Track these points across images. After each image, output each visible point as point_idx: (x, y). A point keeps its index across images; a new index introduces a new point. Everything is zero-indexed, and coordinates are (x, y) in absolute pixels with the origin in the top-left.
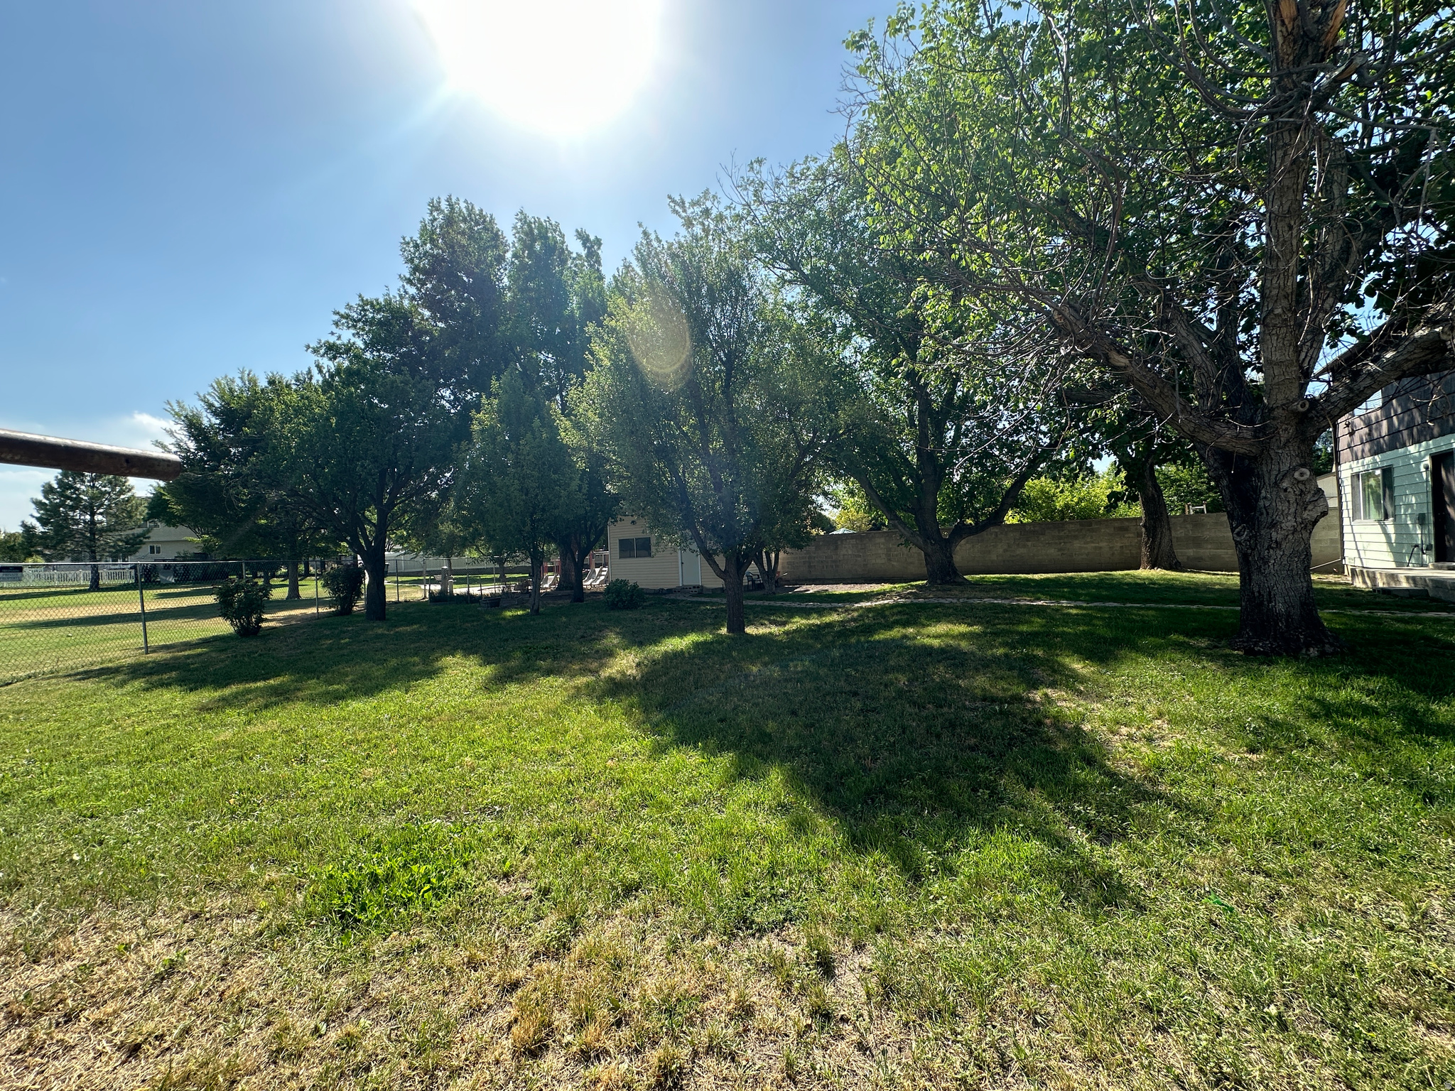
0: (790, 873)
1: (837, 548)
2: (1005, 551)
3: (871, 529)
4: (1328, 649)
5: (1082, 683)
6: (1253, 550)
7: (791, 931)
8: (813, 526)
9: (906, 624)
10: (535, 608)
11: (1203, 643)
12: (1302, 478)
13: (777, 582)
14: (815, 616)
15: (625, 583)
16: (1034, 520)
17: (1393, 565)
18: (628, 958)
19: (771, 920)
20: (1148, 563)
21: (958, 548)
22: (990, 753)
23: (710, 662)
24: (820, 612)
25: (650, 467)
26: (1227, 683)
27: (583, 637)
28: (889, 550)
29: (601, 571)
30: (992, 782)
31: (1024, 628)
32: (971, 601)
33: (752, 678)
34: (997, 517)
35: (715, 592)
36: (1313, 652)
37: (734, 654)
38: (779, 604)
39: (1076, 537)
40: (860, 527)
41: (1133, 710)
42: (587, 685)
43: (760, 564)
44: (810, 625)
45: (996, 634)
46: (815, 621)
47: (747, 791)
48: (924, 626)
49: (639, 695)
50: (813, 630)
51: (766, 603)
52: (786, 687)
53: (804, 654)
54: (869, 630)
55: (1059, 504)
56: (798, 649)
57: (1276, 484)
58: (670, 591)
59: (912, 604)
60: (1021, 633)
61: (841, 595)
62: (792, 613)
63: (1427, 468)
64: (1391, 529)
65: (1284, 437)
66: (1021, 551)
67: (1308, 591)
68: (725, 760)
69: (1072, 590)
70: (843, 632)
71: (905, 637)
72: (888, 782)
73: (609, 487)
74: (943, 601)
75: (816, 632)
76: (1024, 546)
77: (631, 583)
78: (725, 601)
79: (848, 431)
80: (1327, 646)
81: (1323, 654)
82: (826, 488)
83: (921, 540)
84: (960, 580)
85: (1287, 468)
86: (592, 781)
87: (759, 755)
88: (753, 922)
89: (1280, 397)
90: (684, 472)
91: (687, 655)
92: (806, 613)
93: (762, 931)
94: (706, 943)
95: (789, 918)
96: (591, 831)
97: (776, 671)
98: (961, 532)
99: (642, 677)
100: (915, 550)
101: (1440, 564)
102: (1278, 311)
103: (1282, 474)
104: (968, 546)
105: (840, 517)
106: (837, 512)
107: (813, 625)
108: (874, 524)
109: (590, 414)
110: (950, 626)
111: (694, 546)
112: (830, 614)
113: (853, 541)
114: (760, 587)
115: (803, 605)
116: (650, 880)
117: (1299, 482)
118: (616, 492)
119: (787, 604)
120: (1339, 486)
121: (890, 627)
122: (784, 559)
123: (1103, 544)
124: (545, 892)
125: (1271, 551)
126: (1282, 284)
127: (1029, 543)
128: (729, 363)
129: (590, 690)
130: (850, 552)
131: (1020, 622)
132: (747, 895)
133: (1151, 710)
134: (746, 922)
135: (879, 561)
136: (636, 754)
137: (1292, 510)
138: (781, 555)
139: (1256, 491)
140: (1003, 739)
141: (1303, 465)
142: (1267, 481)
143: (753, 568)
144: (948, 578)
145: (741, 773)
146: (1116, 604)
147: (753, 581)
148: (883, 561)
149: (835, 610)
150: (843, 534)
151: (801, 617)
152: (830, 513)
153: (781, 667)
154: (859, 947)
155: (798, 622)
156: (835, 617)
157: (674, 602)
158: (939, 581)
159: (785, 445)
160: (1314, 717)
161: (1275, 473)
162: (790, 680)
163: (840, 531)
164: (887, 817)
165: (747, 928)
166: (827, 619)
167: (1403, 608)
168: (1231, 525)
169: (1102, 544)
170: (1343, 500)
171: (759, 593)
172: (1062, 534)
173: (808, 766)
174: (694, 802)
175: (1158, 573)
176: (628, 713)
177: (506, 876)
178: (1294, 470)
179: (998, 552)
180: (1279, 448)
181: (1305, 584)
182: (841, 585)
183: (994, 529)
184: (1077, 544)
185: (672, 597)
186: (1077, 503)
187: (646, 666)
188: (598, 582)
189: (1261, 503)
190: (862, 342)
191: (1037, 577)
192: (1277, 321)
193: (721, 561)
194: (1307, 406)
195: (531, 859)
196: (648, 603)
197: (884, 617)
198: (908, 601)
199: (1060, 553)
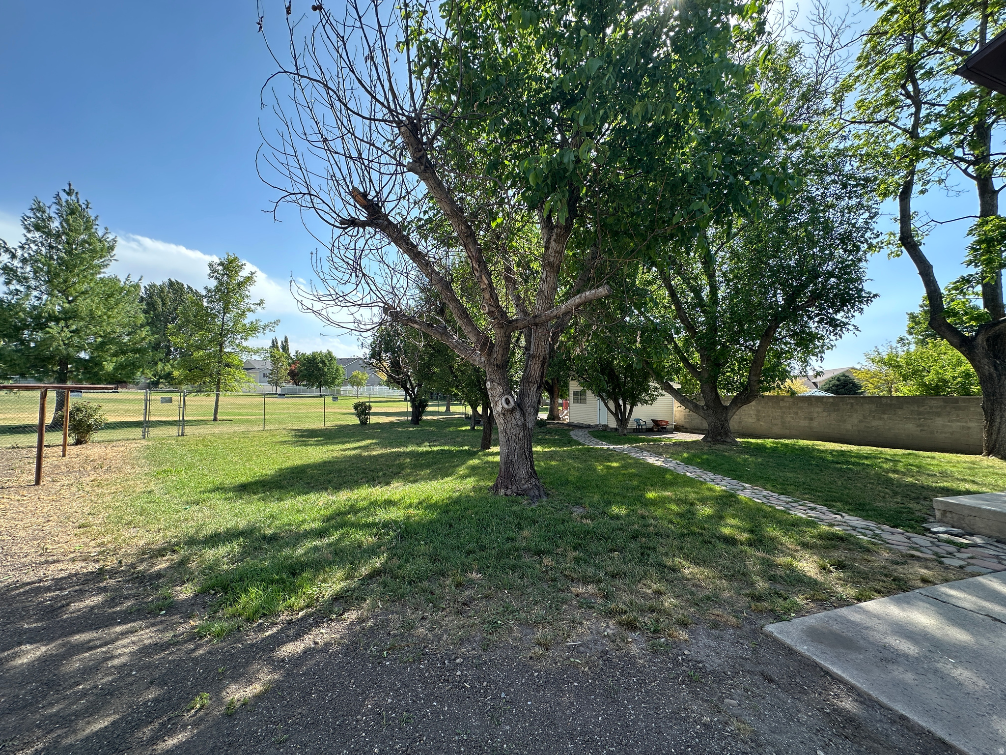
2: (860, 421)
28: (758, 411)
39: (939, 414)
66: (876, 423)
76: (880, 418)
123: (973, 424)
127: (886, 416)
135: (750, 420)
148: (754, 421)
169: (970, 424)
172: (922, 409)
184: (939, 422)
199: (919, 429)
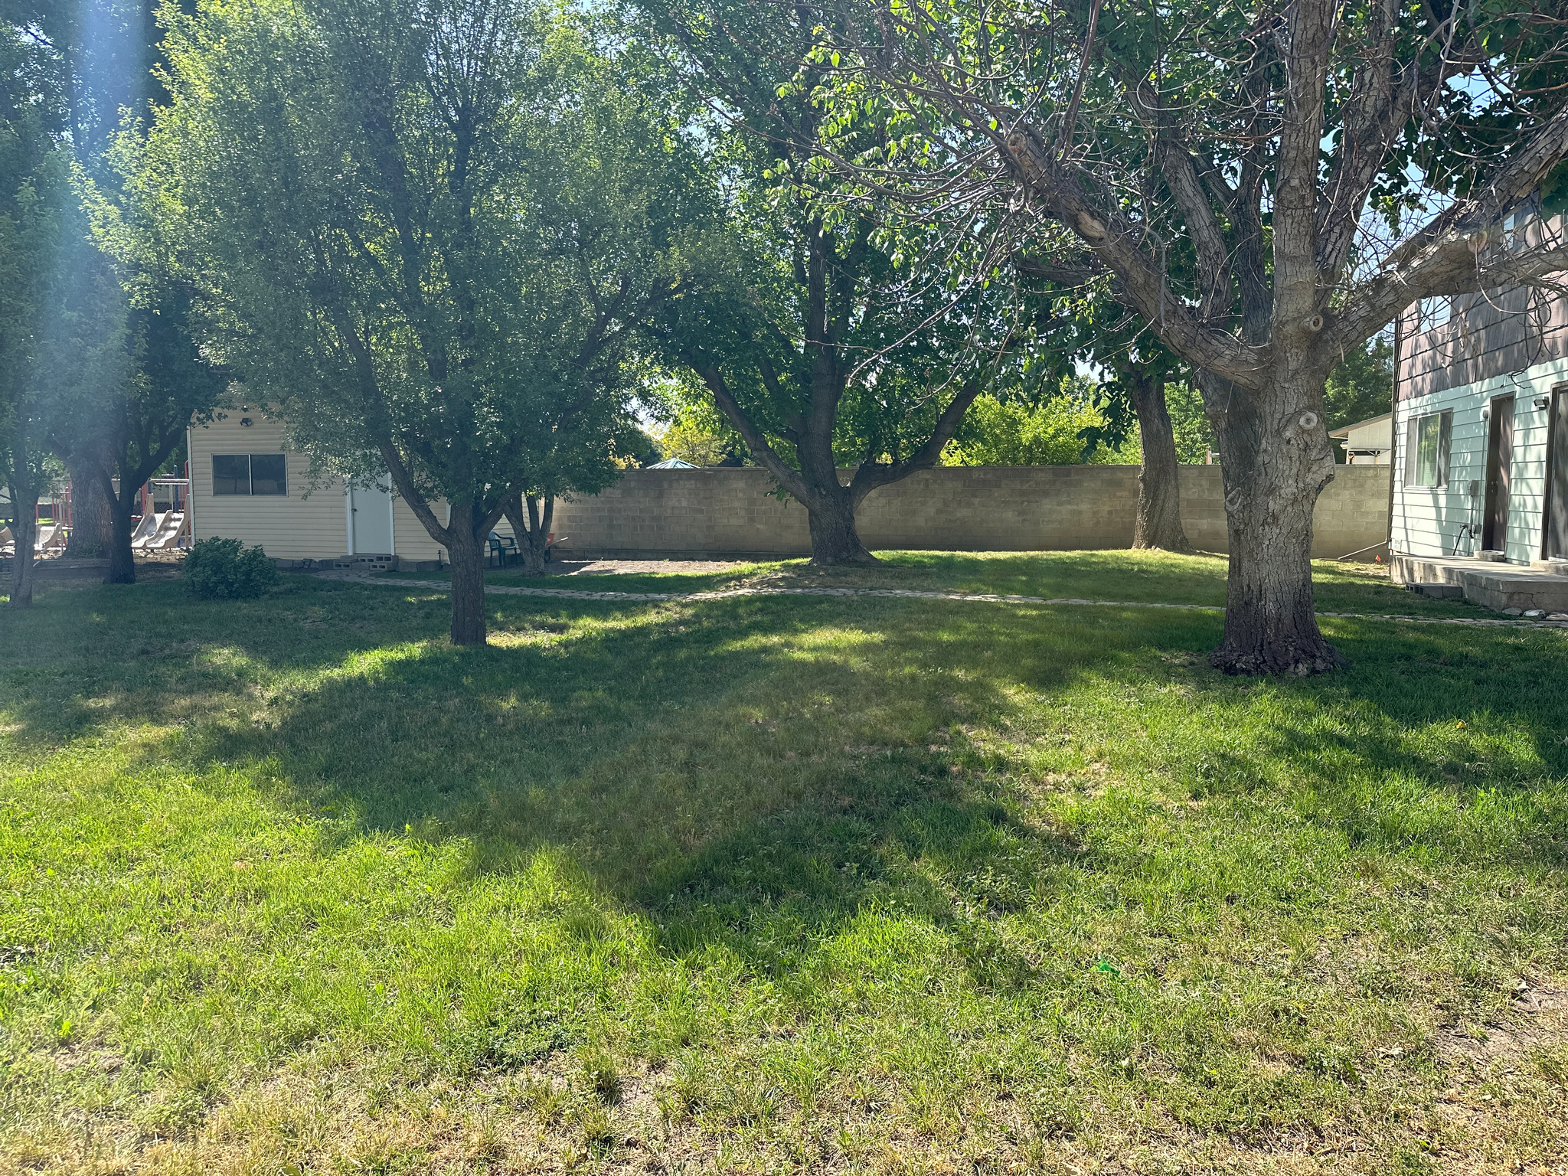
0: (562, 991)
1: (660, 496)
2: (939, 512)
3: (724, 463)
4: (1320, 665)
5: (1010, 715)
6: (1246, 525)
7: (561, 1058)
8: (621, 452)
9: (767, 630)
10: (23, 592)
11: (1181, 658)
12: (1308, 427)
13: (547, 553)
14: (619, 615)
15: (233, 546)
16: (986, 462)
17: (1439, 552)
18: (306, 1121)
19: (530, 1049)
20: (1144, 538)
21: (865, 503)
22: (869, 816)
23: (419, 695)
24: (627, 608)
25: (298, 320)
26: (1192, 712)
27: (144, 652)
28: (752, 502)
29: (168, 519)
30: (865, 852)
31: (946, 637)
32: (876, 593)
33: (500, 720)
34: (926, 456)
35: (423, 569)
36: (1302, 669)
37: (467, 681)
38: (551, 592)
39: (1046, 494)
40: (705, 457)
41: (1069, 750)
42: (169, 742)
43: (516, 518)
44: (607, 631)
45: (904, 646)
46: (619, 623)
47: (493, 892)
48: (796, 632)
49: (281, 754)
50: (612, 640)
51: (528, 592)
52: (561, 733)
53: (596, 679)
54: (711, 637)
55: (1026, 436)
56: (584, 672)
57: (1279, 433)
58: (326, 565)
59: (783, 596)
60: (938, 644)
61: (666, 579)
62: (577, 610)
63: (1486, 417)
64: (1443, 501)
65: (1293, 365)
66: (962, 513)
67: (1304, 585)
68: (454, 851)
69: (1027, 577)
70: (667, 640)
71: (765, 650)
72: (717, 862)
73: (205, 351)
74: (830, 592)
75: (614, 642)
76: (969, 505)
77: (248, 546)
78: (447, 586)
79: (685, 285)
80: (1318, 661)
81: (1314, 671)
82: (646, 383)
83: (803, 489)
84: (864, 559)
85: (1292, 411)
86: (208, 895)
87: (512, 837)
88: (503, 1055)
89: (1291, 307)
90: (367, 333)
91: (371, 683)
92: (602, 610)
93: (516, 1064)
94: (433, 1086)
95: (559, 1044)
96: (215, 968)
97: (542, 708)
98: (870, 475)
99: (284, 723)
100: (794, 504)
101: (1486, 552)
102: (1295, 182)
103: (1286, 418)
104: (882, 501)
105: (670, 436)
106: (665, 427)
107: (612, 630)
108: (730, 454)
109: (163, 196)
110: (837, 632)
111: (388, 480)
112: (644, 612)
113: (691, 484)
114: (516, 560)
115: (597, 596)
116: (334, 1021)
117: (1304, 431)
118: (220, 362)
119: (566, 594)
120: (1394, 433)
121: (743, 633)
122: (562, 510)
123: (1085, 507)
124: (146, 1059)
125: (1267, 527)
126: (1301, 145)
127: (976, 501)
128: (463, 128)
129: (177, 751)
130: (684, 504)
131: (941, 626)
132: (494, 1024)
133: (1091, 749)
134: (493, 1056)
135: (734, 521)
136: (287, 850)
137: (1295, 471)
138: (558, 503)
139: (1258, 440)
140: (889, 796)
141: (1311, 409)
142: (1269, 427)
143: (503, 527)
144: (845, 555)
145: (482, 867)
146: (1084, 602)
147: (502, 550)
148: (741, 522)
149: (656, 605)
150: (674, 471)
151: (596, 617)
152: (650, 428)
153: (553, 700)
154: (657, 1066)
155: (589, 625)
156: (652, 618)
157: (338, 586)
158: (830, 560)
159: (570, 302)
160: (1276, 752)
161: (1278, 416)
162: (569, 721)
163: (670, 464)
164: (712, 909)
165: (495, 1065)
166: (641, 620)
167: (1430, 611)
168: (1226, 486)
169: (1083, 507)
170: (1397, 455)
171: (514, 573)
172: (1026, 487)
173: (595, 849)
174: (399, 913)
175: (1155, 556)
176: (262, 785)
177: (64, 1043)
178: (1300, 413)
179: (927, 513)
180: (1285, 381)
181: (1301, 576)
182: (666, 563)
183: (924, 475)
184: (1047, 505)
185: (332, 576)
186: (1054, 437)
187: (290, 704)
188: (161, 543)
189: (1260, 459)
190: (720, 112)
191: (982, 556)
192: (1293, 197)
193: (443, 510)
194: (1321, 324)
195: (108, 1014)
196: (282, 588)
197: (735, 617)
198: (776, 591)
199: (1020, 519)
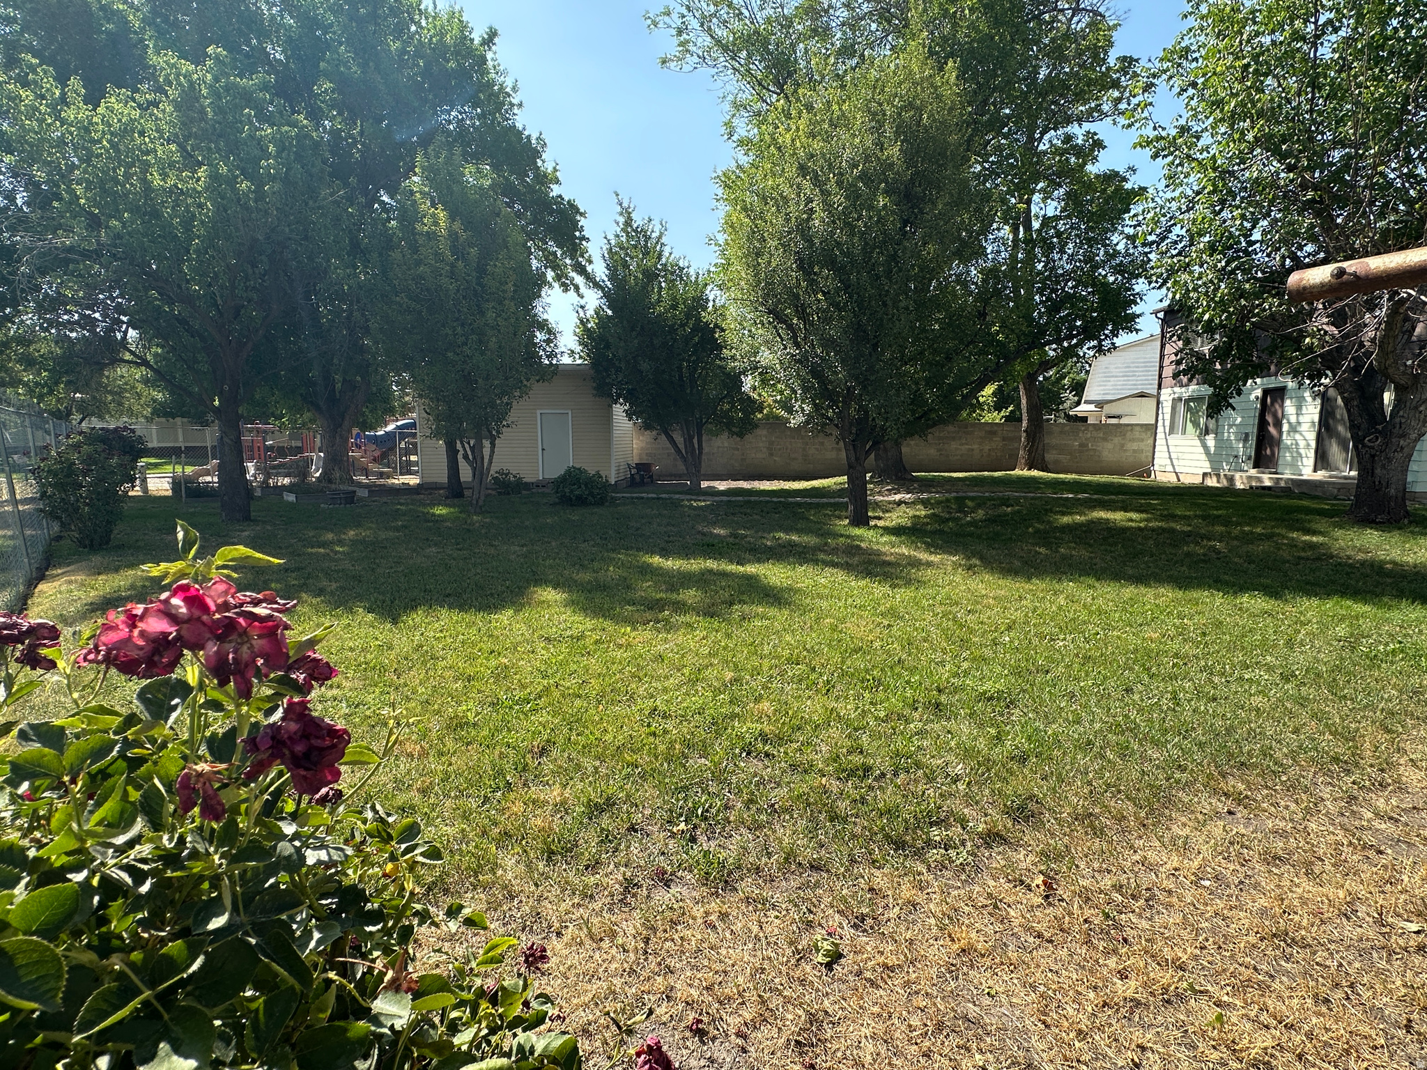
20: (1026, 464)
63: (1258, 398)
64: (1211, 442)
120: (1158, 406)
170: (1160, 418)
